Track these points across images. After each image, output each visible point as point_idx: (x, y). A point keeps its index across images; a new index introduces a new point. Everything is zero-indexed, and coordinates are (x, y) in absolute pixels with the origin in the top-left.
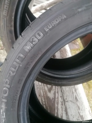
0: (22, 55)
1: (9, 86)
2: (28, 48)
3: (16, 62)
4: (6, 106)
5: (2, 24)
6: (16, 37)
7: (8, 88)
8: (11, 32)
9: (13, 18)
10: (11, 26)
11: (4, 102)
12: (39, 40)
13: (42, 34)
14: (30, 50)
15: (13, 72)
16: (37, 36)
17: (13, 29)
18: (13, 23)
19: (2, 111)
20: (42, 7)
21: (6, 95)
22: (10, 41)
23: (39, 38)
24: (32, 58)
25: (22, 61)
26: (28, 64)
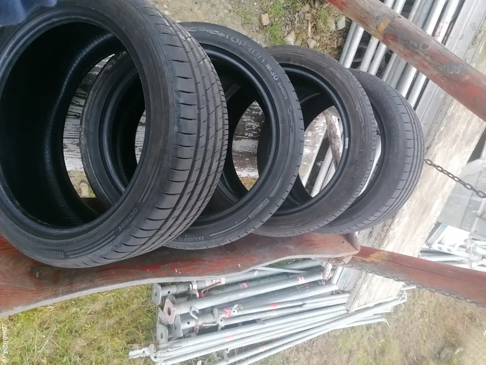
0: (263, 61)
1: (240, 44)
2: (268, 67)
3: (259, 55)
4: (222, 37)
5: (299, 51)
6: (283, 65)
7: (238, 43)
8: (289, 59)
9: (303, 66)
10: (294, 62)
11: (226, 36)
12: (273, 76)
13: (276, 79)
14: (266, 68)
15: (251, 51)
16: (276, 76)
17: (292, 63)
18: (297, 64)
19: (217, 32)
20: (335, 138)
21: (232, 40)
22: (278, 56)
23: (274, 77)
24: (259, 69)
25: (258, 60)
26: (255, 64)
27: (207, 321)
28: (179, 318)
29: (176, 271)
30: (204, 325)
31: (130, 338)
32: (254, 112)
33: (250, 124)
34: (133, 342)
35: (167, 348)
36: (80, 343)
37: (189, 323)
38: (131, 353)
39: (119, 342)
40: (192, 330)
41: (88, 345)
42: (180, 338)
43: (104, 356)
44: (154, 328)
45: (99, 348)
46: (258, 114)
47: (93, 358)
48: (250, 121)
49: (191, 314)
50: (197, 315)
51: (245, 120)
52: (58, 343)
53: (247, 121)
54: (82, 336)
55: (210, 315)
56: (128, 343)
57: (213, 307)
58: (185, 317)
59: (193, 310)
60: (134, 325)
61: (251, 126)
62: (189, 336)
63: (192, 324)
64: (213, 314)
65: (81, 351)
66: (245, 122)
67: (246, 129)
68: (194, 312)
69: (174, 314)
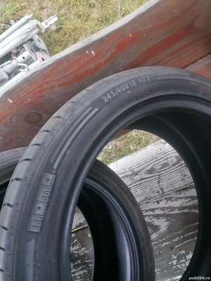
27: (9, 65)
28: (34, 59)
29: (93, 52)
30: (9, 61)
31: (62, 32)
32: (79, 262)
33: (76, 248)
34: (58, 31)
35: (31, 31)
36: (95, 14)
37: (24, 58)
38: (56, 19)
39: (69, 26)
40: (17, 54)
41: (89, 15)
42: (24, 43)
43: (74, 12)
44: (48, 46)
45: (80, 16)
46: (74, 263)
47: (81, 8)
48: (78, 250)
49: (26, 65)
50: (20, 67)
51: (83, 249)
52: (111, 8)
53: (80, 248)
54: (96, 21)
55: (9, 71)
56: (61, 28)
57: (10, 79)
58: (29, 61)
59: (26, 69)
60: (64, 43)
61: (73, 246)
62: (17, 48)
63: (20, 58)
64: (7, 73)
65: (92, 10)
66: (83, 246)
67: (76, 240)
68: (24, 68)
69: (40, 59)
